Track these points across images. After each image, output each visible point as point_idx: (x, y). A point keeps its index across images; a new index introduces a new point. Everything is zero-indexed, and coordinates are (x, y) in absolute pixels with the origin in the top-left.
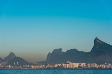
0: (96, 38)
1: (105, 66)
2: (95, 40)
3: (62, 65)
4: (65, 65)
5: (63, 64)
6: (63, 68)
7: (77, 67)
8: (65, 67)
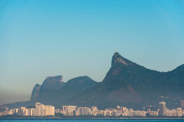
0: (116, 53)
1: (111, 112)
2: (113, 57)
3: (20, 111)
4: (27, 110)
5: (22, 108)
6: (21, 116)
7: (53, 114)
8: (26, 115)
